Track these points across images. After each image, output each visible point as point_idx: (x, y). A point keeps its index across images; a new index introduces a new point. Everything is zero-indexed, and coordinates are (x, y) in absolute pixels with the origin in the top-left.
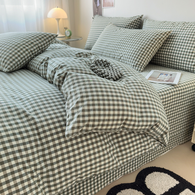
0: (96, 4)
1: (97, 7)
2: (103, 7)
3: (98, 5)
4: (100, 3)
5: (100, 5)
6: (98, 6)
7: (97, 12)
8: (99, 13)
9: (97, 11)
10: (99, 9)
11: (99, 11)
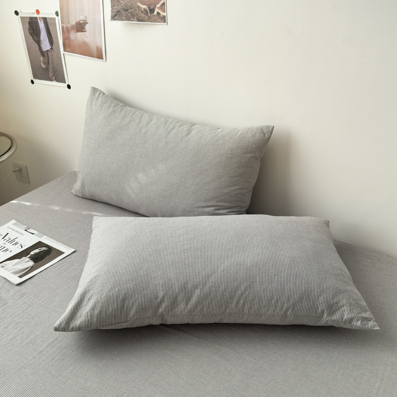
0: (38, 42)
1: (42, 53)
2: (64, 51)
3: (46, 46)
4: (51, 42)
5: (52, 49)
6: (44, 50)
7: (43, 66)
8: (51, 70)
9: (44, 63)
10: (50, 61)
11: (50, 66)
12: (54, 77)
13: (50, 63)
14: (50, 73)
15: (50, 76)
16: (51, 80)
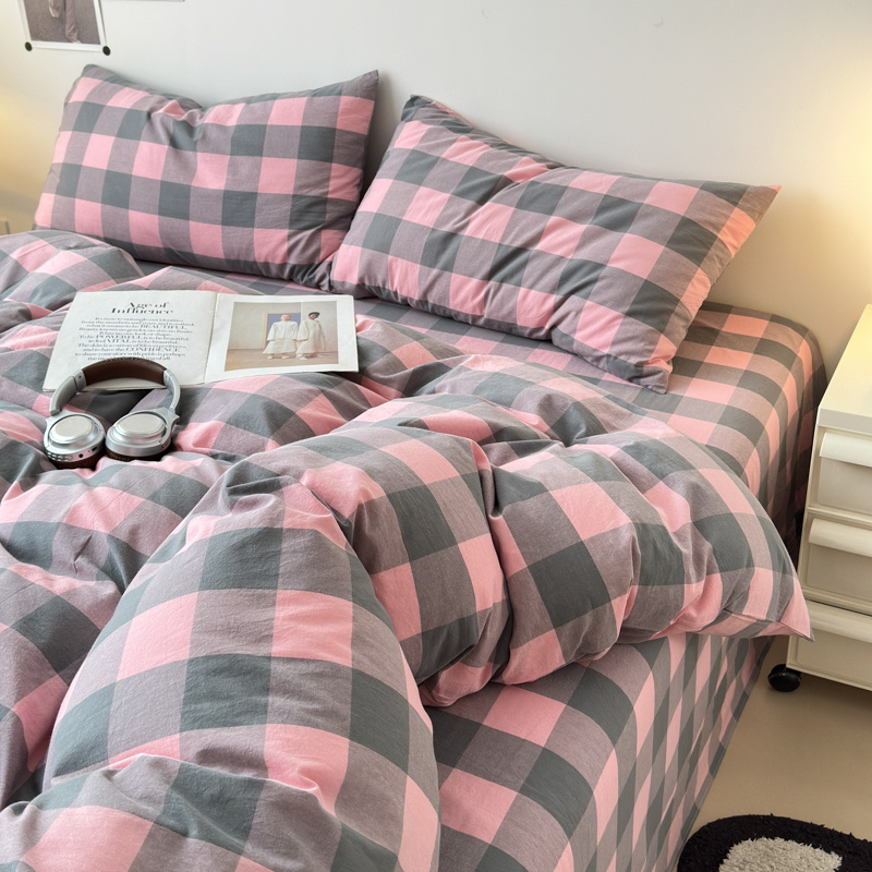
8: (69, 20)
10: (68, 3)
12: (76, 34)
13: (68, 8)
14: (67, 26)
15: (68, 32)
16: (69, 41)
